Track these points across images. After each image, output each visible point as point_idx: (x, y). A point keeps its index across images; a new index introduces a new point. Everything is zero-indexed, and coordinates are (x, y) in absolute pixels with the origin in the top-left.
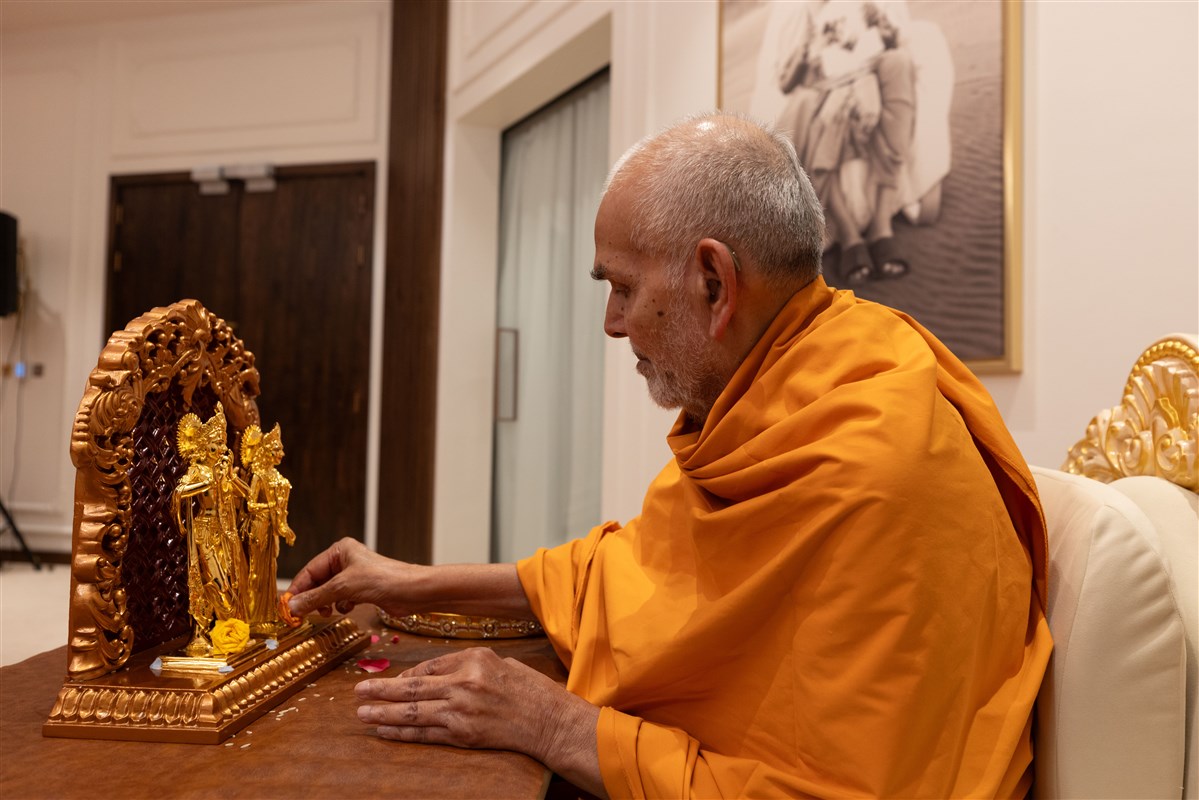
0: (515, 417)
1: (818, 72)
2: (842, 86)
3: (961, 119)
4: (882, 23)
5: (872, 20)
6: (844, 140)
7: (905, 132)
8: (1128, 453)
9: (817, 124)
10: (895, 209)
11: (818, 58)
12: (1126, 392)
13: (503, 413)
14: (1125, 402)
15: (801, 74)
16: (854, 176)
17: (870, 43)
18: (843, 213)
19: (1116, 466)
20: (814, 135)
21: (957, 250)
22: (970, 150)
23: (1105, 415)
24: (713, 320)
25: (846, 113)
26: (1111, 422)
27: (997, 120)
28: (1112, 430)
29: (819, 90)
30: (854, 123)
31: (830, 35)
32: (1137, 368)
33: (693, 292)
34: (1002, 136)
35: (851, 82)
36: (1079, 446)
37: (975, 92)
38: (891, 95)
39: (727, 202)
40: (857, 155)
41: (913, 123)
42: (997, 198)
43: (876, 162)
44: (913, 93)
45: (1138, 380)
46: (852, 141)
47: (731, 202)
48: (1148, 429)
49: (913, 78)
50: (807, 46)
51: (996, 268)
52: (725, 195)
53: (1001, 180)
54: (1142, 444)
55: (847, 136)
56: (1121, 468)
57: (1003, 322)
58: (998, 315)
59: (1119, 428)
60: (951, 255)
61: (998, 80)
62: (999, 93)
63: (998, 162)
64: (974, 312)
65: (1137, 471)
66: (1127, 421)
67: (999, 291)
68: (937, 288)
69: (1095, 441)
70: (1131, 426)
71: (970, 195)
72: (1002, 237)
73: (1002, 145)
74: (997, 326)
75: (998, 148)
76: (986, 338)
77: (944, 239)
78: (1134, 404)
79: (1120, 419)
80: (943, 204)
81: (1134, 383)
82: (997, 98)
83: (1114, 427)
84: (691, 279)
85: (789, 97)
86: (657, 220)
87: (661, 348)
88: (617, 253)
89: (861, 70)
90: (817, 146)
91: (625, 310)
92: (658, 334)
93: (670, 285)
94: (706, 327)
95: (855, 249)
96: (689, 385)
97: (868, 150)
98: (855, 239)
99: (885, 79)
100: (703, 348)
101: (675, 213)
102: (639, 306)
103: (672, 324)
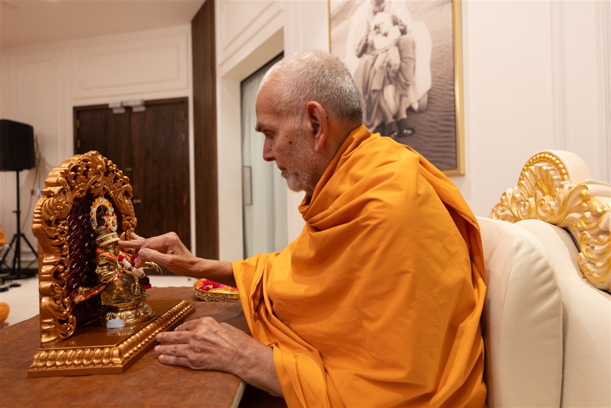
0: (251, 203)
1: (372, 47)
2: (383, 52)
3: (435, 64)
4: (400, 23)
5: (395, 23)
6: (384, 76)
7: (411, 71)
8: (522, 209)
9: (373, 70)
10: (408, 106)
11: (372, 41)
12: (520, 179)
13: (246, 203)
14: (519, 184)
15: (365, 48)
16: (390, 93)
17: (395, 32)
18: (385, 108)
19: (516, 213)
20: (372, 75)
21: (435, 122)
22: (439, 77)
23: (510, 191)
24: (316, 143)
25: (385, 65)
26: (513, 194)
27: (452, 64)
28: (514, 198)
29: (373, 55)
30: (389, 68)
31: (377, 30)
32: (525, 168)
33: (306, 130)
34: (454, 71)
35: (387, 51)
36: (498, 206)
37: (441, 52)
38: (404, 55)
40: (391, 83)
41: (415, 67)
42: (452, 98)
43: (399, 85)
44: (414, 54)
45: (527, 173)
46: (388, 77)
48: (532, 197)
49: (414, 47)
50: (367, 36)
51: (453, 129)
53: (454, 90)
54: (530, 205)
55: (386, 75)
56: (519, 216)
57: (456, 153)
58: (454, 150)
59: (517, 197)
60: (433, 124)
61: (452, 45)
62: (452, 51)
63: (452, 82)
64: (443, 149)
65: (527, 217)
66: (521, 193)
67: (454, 139)
68: (426, 139)
69: (506, 203)
70: (523, 195)
71: (441, 98)
72: (455, 115)
73: (454, 75)
74: (454, 155)
75: (452, 76)
76: (449, 160)
77: (429, 118)
78: (525, 185)
79: (518, 193)
80: (428, 102)
81: (525, 175)
82: (451, 54)
83: (515, 196)
84: (304, 124)
85: (361, 59)
86: (286, 96)
87: (291, 160)
88: (268, 116)
89: (391, 45)
90: (373, 79)
91: (273, 145)
92: (289, 153)
93: (295, 127)
94: (313, 147)
95: (391, 124)
96: (306, 178)
97: (395, 80)
98: (391, 120)
99: (401, 48)
100: (312, 157)
101: (295, 92)
102: (280, 139)
103: (296, 147)
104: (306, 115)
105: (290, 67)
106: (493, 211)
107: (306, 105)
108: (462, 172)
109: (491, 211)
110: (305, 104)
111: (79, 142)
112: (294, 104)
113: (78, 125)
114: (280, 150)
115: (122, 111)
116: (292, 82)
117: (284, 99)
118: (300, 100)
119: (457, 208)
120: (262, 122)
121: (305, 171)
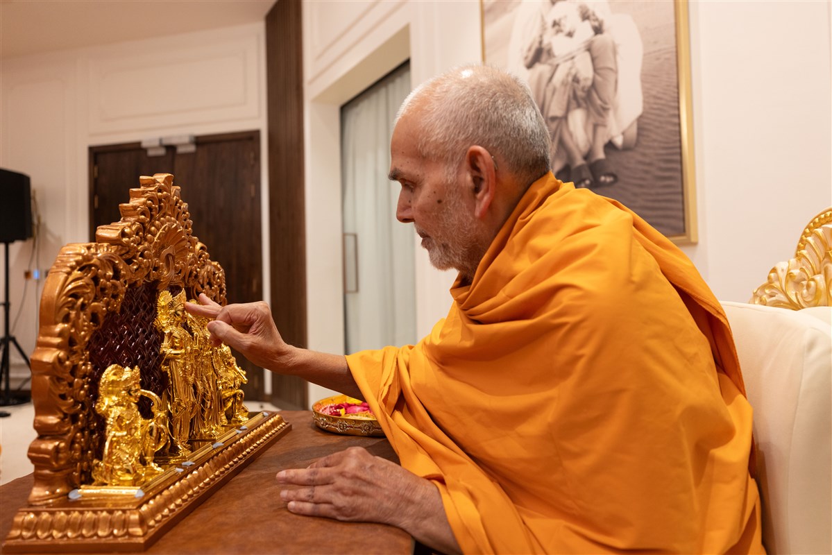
0: (357, 290)
1: (550, 53)
2: (566, 61)
3: (648, 78)
4: (592, 17)
5: (585, 16)
6: (569, 97)
7: (611, 88)
8: (805, 291)
9: (551, 87)
10: (606, 140)
11: (550, 44)
12: (799, 248)
13: (348, 289)
14: (798, 256)
15: (539, 55)
16: (577, 120)
17: (585, 32)
18: (570, 144)
19: (794, 298)
20: (549, 94)
21: (650, 164)
22: (655, 97)
23: (782, 266)
24: (477, 205)
25: (570, 79)
26: (789, 270)
27: (675, 76)
28: (790, 275)
29: (551, 65)
30: (576, 84)
31: (557, 27)
32: (807, 230)
33: (463, 185)
34: (678, 87)
35: (573, 58)
36: (763, 288)
37: (658, 59)
38: (600, 65)
39: (487, 121)
40: (579, 106)
41: (616, 82)
42: (677, 128)
43: (591, 109)
44: (616, 62)
45: (810, 239)
46: (575, 96)
47: (491, 121)
48: (820, 273)
49: (615, 52)
50: (541, 36)
51: (677, 175)
52: (486, 117)
53: (679, 116)
54: (816, 285)
55: (571, 95)
56: (799, 302)
57: (683, 210)
58: (680, 206)
59: (795, 274)
60: (646, 168)
61: (674, 50)
62: (674, 58)
63: (676, 104)
64: (664, 205)
65: (813, 303)
66: (801, 268)
67: (680, 190)
68: (637, 190)
69: (776, 284)
70: (804, 271)
71: (658, 127)
72: (681, 154)
73: (678, 93)
74: (680, 214)
75: (676, 95)
76: (673, 222)
77: (640, 158)
78: (807, 256)
79: (796, 268)
80: (639, 134)
81: (807, 241)
82: (674, 62)
83: (791, 273)
84: (462, 176)
85: (531, 71)
86: (438, 134)
87: (438, 226)
88: (408, 159)
89: (579, 49)
90: (551, 101)
91: (412, 201)
92: (437, 216)
93: (447, 181)
94: (472, 210)
95: (580, 168)
96: (460, 252)
97: (586, 102)
98: (579, 161)
99: (595, 54)
100: (470, 224)
101: (451, 129)
102: (423, 196)
103: (447, 209)
104: (466, 164)
105: (446, 92)
106: (755, 295)
107: (466, 150)
108: (693, 240)
109: (752, 295)
110: (465, 147)
111: (96, 199)
112: (449, 147)
113: (96, 174)
114: (422, 210)
115: (162, 152)
116: (448, 114)
117: (433, 139)
118: (457, 142)
119: (693, 294)
120: (398, 167)
121: (458, 243)
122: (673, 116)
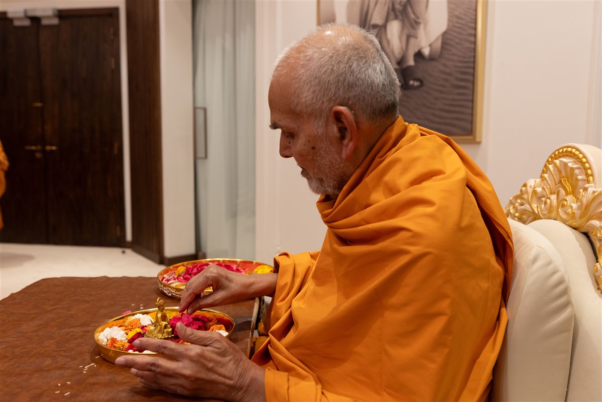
0: (206, 157)
6: (389, 8)
7: (423, 5)
8: (543, 206)
10: (416, 50)
12: (543, 172)
13: (199, 154)
14: (542, 177)
16: (394, 30)
19: (536, 212)
21: (449, 74)
22: (458, 17)
23: (531, 183)
24: (344, 150)
26: (534, 188)
28: (534, 192)
32: (550, 159)
33: (331, 135)
36: (516, 197)
40: (396, 18)
43: (406, 22)
45: (551, 167)
46: (394, 9)
48: (554, 193)
52: (345, 79)
54: (551, 202)
55: (391, 7)
56: (539, 214)
59: (538, 192)
63: (473, 25)
64: (457, 109)
65: (547, 216)
69: (525, 196)
70: (545, 190)
71: (458, 44)
74: (470, 118)
77: (442, 68)
78: (548, 179)
79: (539, 186)
80: (442, 48)
81: (548, 168)
83: (536, 191)
84: (329, 128)
87: (315, 166)
90: (374, 10)
92: (312, 159)
93: (318, 132)
94: (339, 153)
97: (402, 15)
102: (300, 144)
103: (320, 154)
104: (332, 119)
106: (511, 202)
108: (478, 139)
114: (301, 155)
115: (27, 23)
120: (277, 121)
121: (330, 178)
122: (471, 35)
